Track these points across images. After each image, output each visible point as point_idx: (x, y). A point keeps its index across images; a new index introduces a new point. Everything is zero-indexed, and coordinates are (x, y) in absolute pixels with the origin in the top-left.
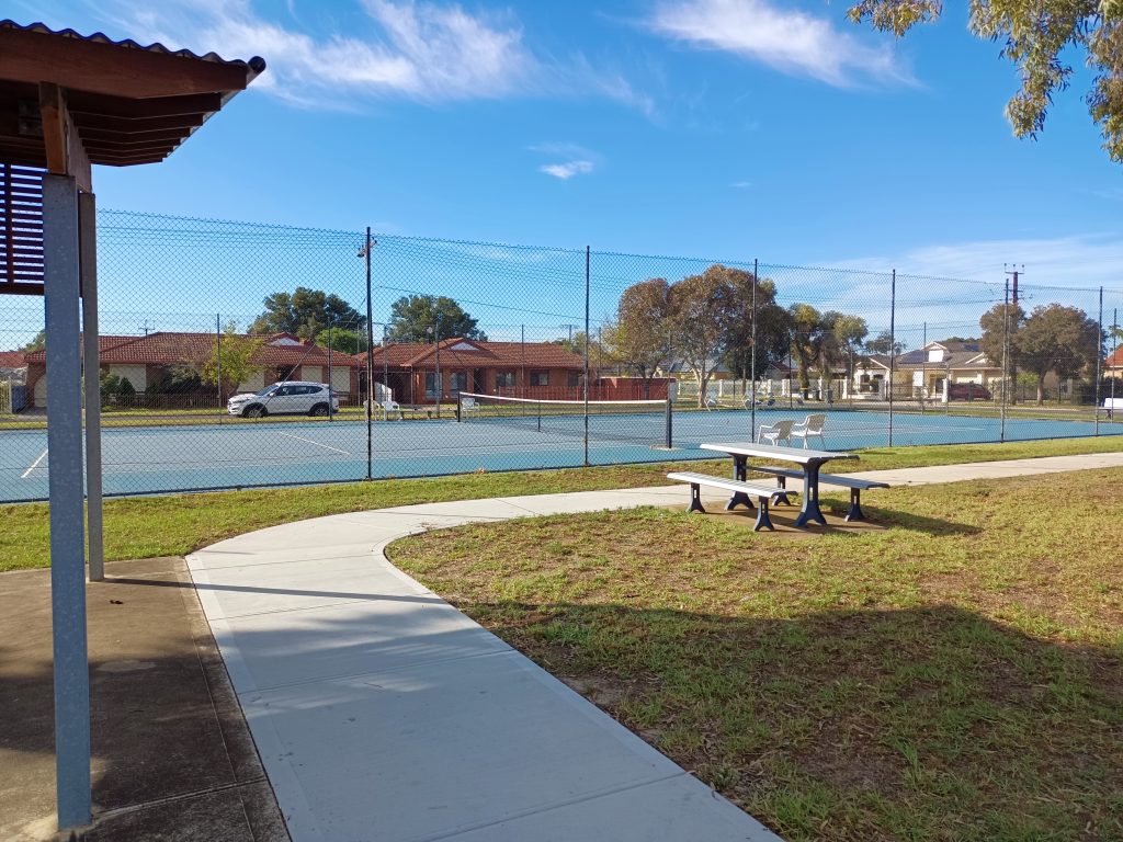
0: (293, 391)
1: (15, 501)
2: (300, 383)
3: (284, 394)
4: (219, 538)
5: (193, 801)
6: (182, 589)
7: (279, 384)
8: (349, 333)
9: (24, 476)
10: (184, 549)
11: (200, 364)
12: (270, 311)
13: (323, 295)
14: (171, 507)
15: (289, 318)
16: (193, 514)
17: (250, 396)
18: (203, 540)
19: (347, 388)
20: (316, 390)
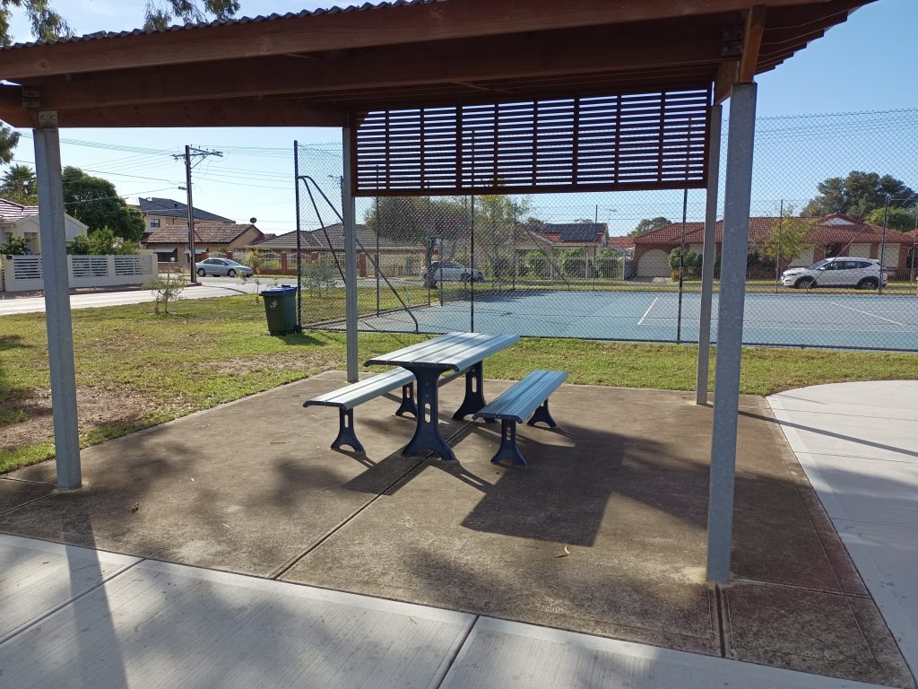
0: (843, 266)
1: (638, 340)
2: (847, 259)
3: (833, 268)
4: (791, 386)
5: (807, 595)
6: (768, 423)
7: (830, 260)
8: (901, 211)
9: (639, 324)
10: (764, 391)
11: (760, 243)
12: (823, 195)
13: (877, 176)
14: (748, 356)
15: (840, 200)
16: (767, 363)
17: (803, 270)
18: (778, 386)
19: (895, 264)
20: (864, 265)
